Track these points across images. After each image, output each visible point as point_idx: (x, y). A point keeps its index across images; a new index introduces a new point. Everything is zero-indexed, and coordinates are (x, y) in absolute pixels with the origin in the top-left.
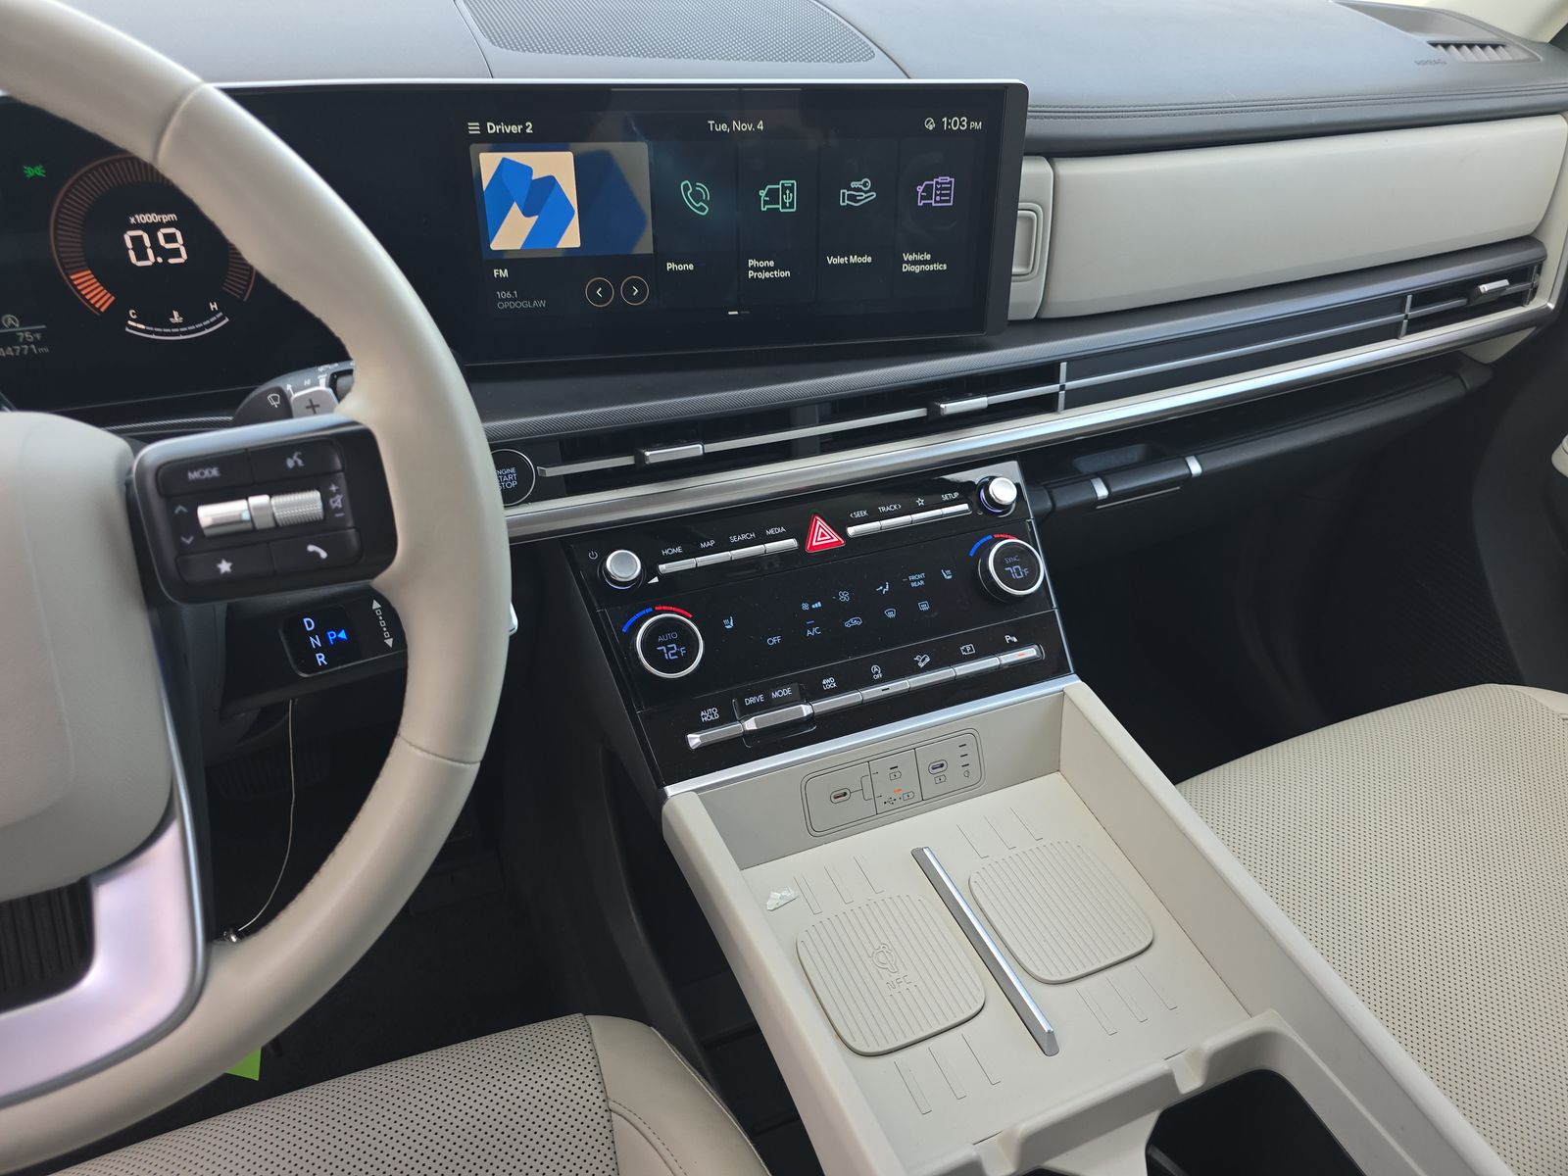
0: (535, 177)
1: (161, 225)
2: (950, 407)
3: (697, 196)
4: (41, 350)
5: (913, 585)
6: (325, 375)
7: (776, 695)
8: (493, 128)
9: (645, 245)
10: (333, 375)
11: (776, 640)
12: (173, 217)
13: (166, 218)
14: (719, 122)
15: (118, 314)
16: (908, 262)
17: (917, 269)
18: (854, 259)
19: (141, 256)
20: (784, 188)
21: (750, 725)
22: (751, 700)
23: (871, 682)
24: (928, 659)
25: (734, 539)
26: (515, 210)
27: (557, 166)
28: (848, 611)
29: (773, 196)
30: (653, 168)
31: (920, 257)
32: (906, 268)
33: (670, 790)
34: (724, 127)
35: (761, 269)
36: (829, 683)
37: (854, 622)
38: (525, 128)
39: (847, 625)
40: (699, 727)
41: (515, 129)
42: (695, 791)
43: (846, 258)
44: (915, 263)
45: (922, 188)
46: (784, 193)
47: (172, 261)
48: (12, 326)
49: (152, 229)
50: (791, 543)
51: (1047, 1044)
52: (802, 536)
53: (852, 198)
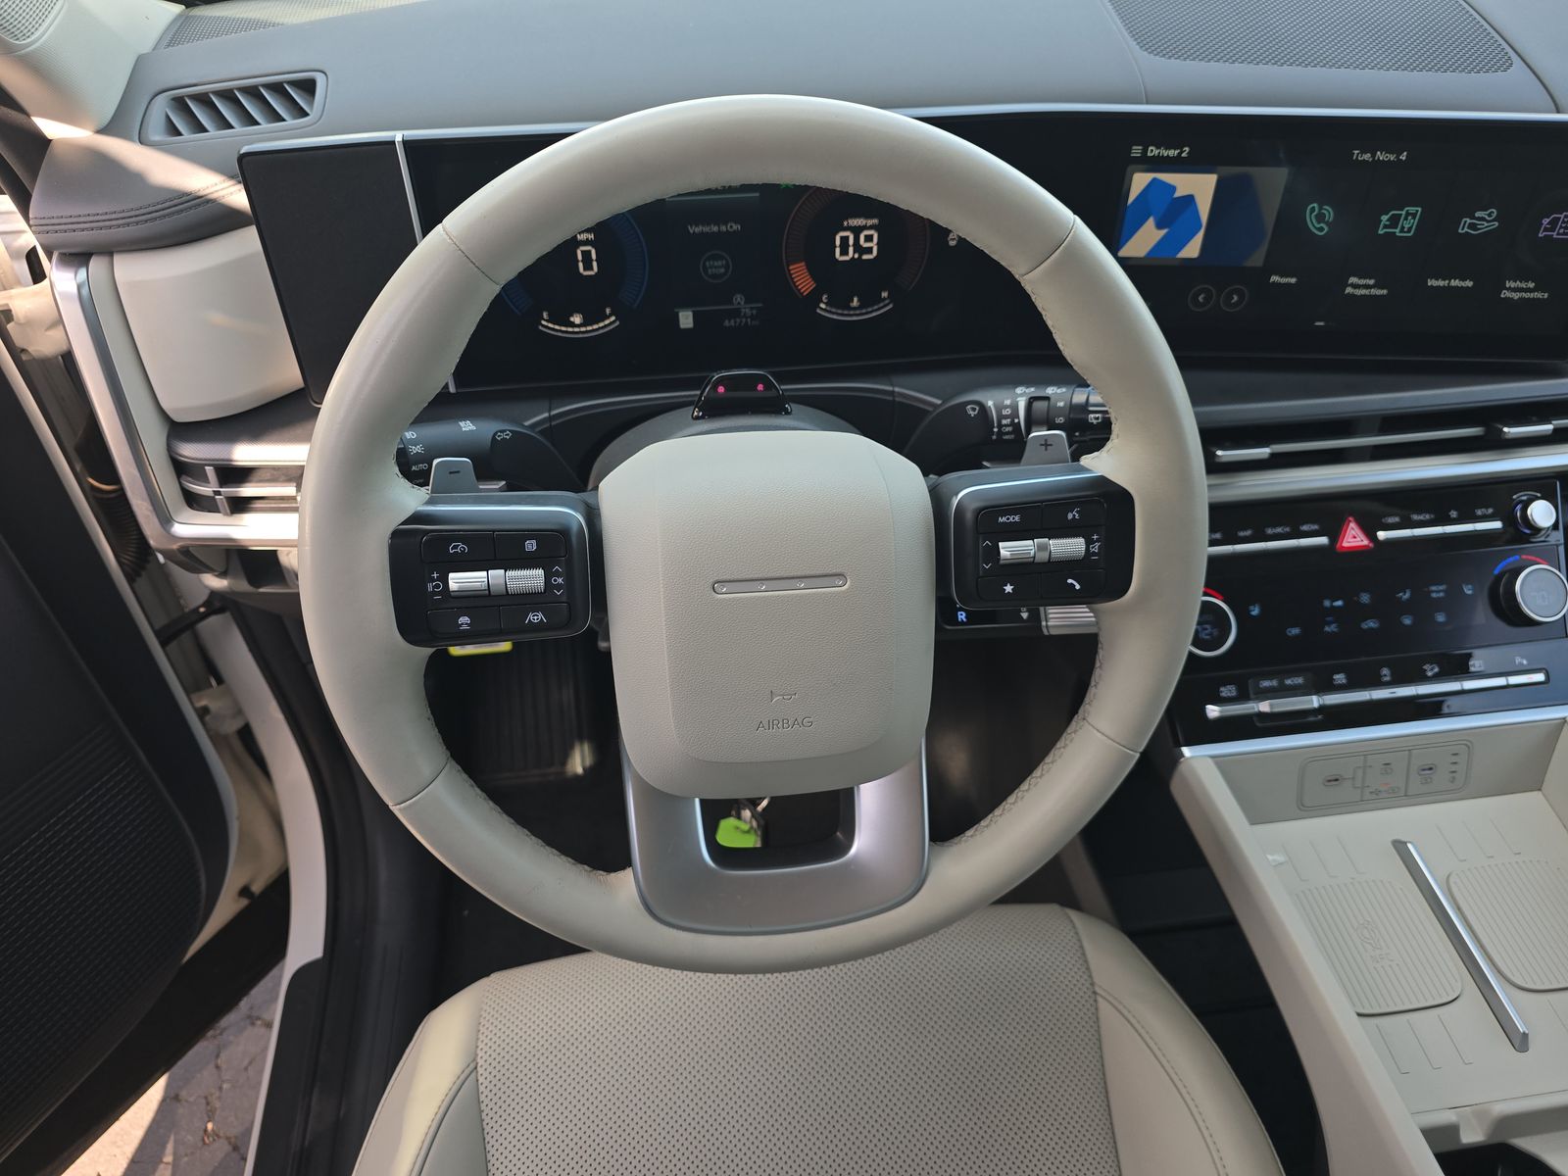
0: (1177, 194)
1: (865, 228)
2: (1512, 431)
3: (1320, 218)
4: (753, 322)
5: (1434, 595)
6: (1024, 398)
7: (1288, 682)
8: (1152, 151)
9: (1257, 259)
10: (1031, 398)
11: (1295, 631)
12: (875, 221)
13: (870, 222)
14: (1363, 152)
15: (814, 298)
16: (1508, 289)
17: (1516, 296)
18: (1455, 283)
19: (844, 252)
20: (1408, 214)
21: (1264, 707)
22: (1266, 684)
23: (1379, 684)
24: (1436, 670)
25: (1270, 531)
26: (1151, 222)
27: (1200, 187)
28: (1368, 612)
29: (1394, 221)
30: (1288, 190)
31: (1523, 285)
32: (1505, 294)
33: (1186, 751)
34: (1367, 157)
35: (1359, 286)
36: (1340, 678)
37: (1371, 624)
38: (1182, 152)
39: (1364, 626)
40: (1218, 700)
41: (1173, 153)
42: (1213, 757)
43: (1447, 282)
44: (1515, 290)
45: (1548, 220)
46: (1406, 219)
47: (865, 257)
48: (739, 303)
49: (857, 231)
50: (1323, 540)
51: (1521, 1042)
52: (1335, 534)
53: (1472, 226)
